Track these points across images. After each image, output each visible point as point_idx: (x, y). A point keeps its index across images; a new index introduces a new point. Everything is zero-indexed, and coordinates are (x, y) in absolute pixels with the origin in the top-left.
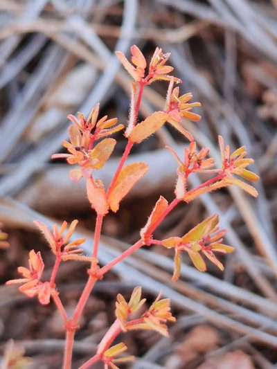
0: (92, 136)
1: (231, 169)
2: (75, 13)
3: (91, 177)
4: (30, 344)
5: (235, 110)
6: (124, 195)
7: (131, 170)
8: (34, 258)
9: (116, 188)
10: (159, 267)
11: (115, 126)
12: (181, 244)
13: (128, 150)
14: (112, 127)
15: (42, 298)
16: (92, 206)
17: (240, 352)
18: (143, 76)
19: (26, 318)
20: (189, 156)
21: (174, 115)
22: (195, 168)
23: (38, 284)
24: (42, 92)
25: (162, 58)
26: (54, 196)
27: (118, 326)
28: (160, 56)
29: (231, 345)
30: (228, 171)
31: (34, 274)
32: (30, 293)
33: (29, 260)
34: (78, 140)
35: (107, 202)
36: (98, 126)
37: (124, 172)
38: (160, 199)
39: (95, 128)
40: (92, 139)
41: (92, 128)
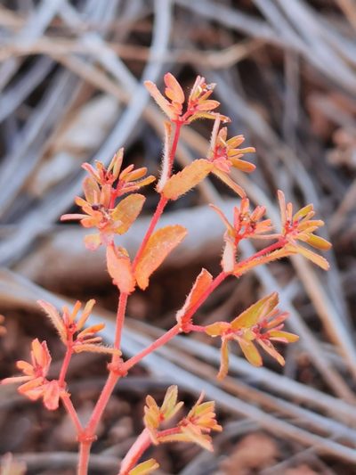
0: (114, 191)
1: (294, 234)
2: (90, 29)
3: (113, 245)
4: (32, 458)
5: (298, 155)
6: (155, 267)
7: (164, 235)
8: (38, 349)
9: (145, 259)
11: (143, 178)
12: (229, 331)
13: (160, 208)
14: (139, 180)
15: (48, 401)
16: (114, 282)
17: (304, 468)
18: (181, 113)
19: (27, 425)
20: (240, 217)
21: (221, 164)
22: (247, 232)
23: (43, 383)
24: (48, 132)
25: (205, 90)
27: (147, 436)
28: (202, 88)
29: (293, 459)
30: (291, 238)
31: (38, 370)
32: (33, 394)
33: (32, 352)
34: (96, 196)
35: (133, 276)
36: (121, 177)
37: (155, 238)
38: (202, 273)
39: (117, 181)
40: (113, 195)
41: (114, 180)
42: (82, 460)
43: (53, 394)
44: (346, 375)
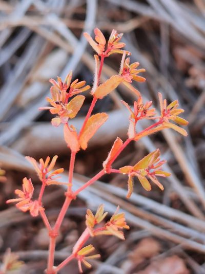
0: (68, 94)
1: (168, 116)
2: (51, 12)
3: (67, 124)
4: (22, 254)
6: (90, 137)
7: (96, 119)
8: (26, 183)
9: (85, 132)
11: (83, 87)
12: (133, 171)
13: (93, 104)
14: (82, 88)
15: (33, 212)
16: (68, 145)
17: (176, 256)
18: (104, 50)
19: (19, 235)
20: (138, 107)
21: (126, 78)
22: (142, 116)
23: (29, 202)
24: (28, 71)
25: (117, 37)
27: (88, 232)
29: (169, 251)
30: (166, 119)
31: (26, 195)
33: (23, 185)
34: (58, 96)
35: (79, 142)
36: (71, 86)
37: (91, 121)
38: (117, 139)
39: (69, 88)
40: (67, 96)
41: (67, 88)
42: (51, 254)
43: (35, 208)
44: (199, 204)
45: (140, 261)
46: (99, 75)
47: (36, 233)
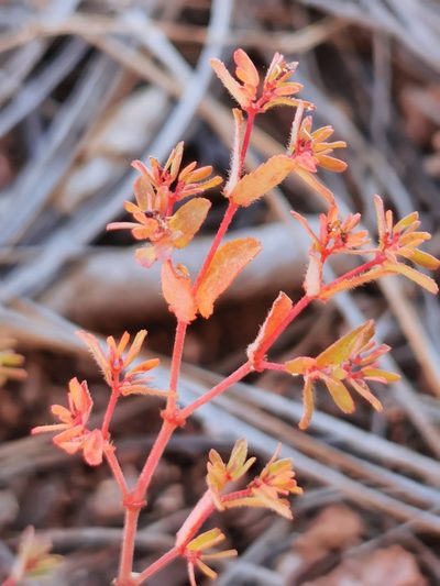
0: (172, 194)
1: (395, 249)
2: (133, 6)
3: (169, 261)
4: (59, 535)
5: (390, 161)
6: (222, 290)
7: (234, 250)
8: (76, 389)
9: (208, 280)
10: (268, 412)
11: (208, 179)
12: (313, 368)
13: (228, 218)
14: (203, 181)
15: (90, 454)
16: (170, 308)
17: (397, 548)
18: (255, 99)
20: (328, 227)
21: (304, 161)
22: (337, 246)
23: (83, 432)
24: (79, 133)
25: (285, 70)
26: (99, 298)
27: (210, 501)
28: (282, 68)
29: (383, 536)
30: (391, 253)
31: (76, 417)
32: (71, 447)
33: (70, 394)
34: (150, 200)
35: (195, 301)
36: (180, 178)
37: (222, 254)
38: (280, 297)
39: (176, 182)
40: (171, 199)
41: (172, 181)
43: (95, 446)
45: (319, 555)
46: (243, 154)
47: (90, 490)
